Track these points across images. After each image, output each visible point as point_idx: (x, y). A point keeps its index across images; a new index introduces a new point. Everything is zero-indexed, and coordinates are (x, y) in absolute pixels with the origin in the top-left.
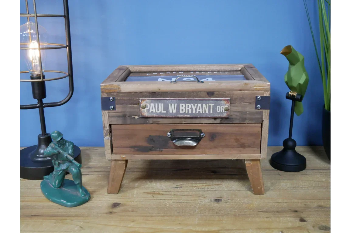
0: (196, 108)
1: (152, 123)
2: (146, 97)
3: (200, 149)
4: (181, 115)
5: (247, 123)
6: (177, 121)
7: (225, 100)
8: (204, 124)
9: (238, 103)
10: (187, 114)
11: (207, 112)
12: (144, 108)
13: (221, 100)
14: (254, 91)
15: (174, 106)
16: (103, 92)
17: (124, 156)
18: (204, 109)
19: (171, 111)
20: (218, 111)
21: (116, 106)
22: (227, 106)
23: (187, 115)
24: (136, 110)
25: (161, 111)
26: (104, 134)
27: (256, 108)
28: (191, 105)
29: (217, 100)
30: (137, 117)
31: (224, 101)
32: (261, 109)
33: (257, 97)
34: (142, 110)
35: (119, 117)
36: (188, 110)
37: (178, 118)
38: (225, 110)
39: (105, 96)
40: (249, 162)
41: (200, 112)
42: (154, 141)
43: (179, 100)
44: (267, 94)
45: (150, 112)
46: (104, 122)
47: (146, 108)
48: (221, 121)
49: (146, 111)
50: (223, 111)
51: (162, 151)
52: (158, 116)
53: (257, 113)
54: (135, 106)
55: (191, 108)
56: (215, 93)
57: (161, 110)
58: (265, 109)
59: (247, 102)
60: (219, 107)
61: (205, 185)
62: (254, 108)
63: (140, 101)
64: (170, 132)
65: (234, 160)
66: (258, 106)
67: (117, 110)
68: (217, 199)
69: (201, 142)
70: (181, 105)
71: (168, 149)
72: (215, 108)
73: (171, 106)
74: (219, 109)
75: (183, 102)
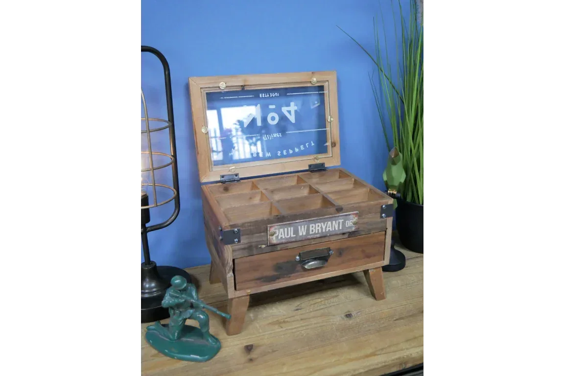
0: (326, 227)
1: (280, 249)
2: (274, 222)
3: (327, 267)
5: (373, 233)
6: (307, 243)
7: (353, 214)
8: (333, 241)
9: (365, 214)
10: (317, 234)
11: (337, 229)
12: (272, 235)
13: (350, 215)
15: (304, 227)
17: (249, 291)
18: (333, 226)
19: (301, 234)
20: (347, 226)
21: (242, 237)
22: (355, 219)
24: (264, 239)
25: (290, 235)
26: (227, 271)
27: (382, 217)
28: (321, 225)
29: (346, 215)
30: (264, 246)
32: (385, 217)
33: (382, 206)
34: (271, 237)
35: (244, 249)
36: (318, 230)
37: (309, 239)
39: (228, 228)
40: (372, 270)
41: (330, 230)
42: (281, 268)
43: (309, 221)
44: (391, 202)
45: (279, 238)
46: (227, 259)
47: (275, 235)
48: (349, 235)
49: (274, 239)
50: (352, 225)
51: (289, 277)
52: (287, 241)
53: (382, 222)
54: (262, 234)
55: (322, 228)
56: (344, 208)
58: (389, 217)
59: (373, 212)
60: (348, 222)
62: (379, 217)
64: (299, 256)
66: (383, 215)
67: (242, 241)
68: (347, 315)
69: (330, 260)
70: (311, 226)
71: (296, 274)
72: (345, 224)
73: (301, 228)
74: (348, 224)
75: (313, 222)
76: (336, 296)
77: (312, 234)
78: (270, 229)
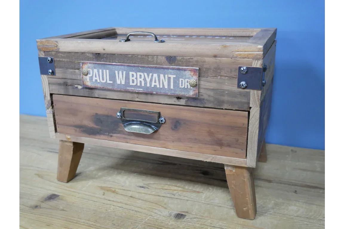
0: (151, 80)
1: (97, 96)
2: (88, 59)
3: (158, 139)
4: (132, 89)
5: (226, 109)
6: (128, 96)
7: (191, 70)
8: (164, 104)
9: (212, 75)
11: (166, 87)
12: (86, 74)
14: (236, 57)
15: (123, 74)
16: (40, 50)
17: (69, 137)
18: (161, 82)
19: (118, 82)
20: (181, 87)
21: (56, 69)
22: (194, 79)
23: (139, 89)
24: (79, 78)
25: (106, 81)
27: (239, 86)
28: (144, 75)
29: (179, 69)
30: (80, 87)
31: (190, 72)
32: (246, 88)
33: (240, 68)
34: (84, 77)
35: (60, 84)
36: (141, 82)
38: (191, 86)
39: (42, 55)
40: (230, 168)
41: (156, 85)
42: (101, 122)
43: (128, 66)
44: (257, 63)
45: (94, 80)
46: (44, 91)
47: (89, 76)
48: (186, 101)
49: (88, 80)
50: (189, 87)
51: (111, 136)
52: (103, 87)
53: (240, 94)
55: (145, 80)
56: (179, 58)
57: (106, 79)
58: (254, 88)
59: (225, 75)
60: (182, 81)
61: (180, 189)
62: (237, 86)
63: (81, 65)
64: (120, 112)
65: (207, 162)
66: (242, 83)
67: (57, 75)
68: (180, 214)
69: (161, 131)
70: (131, 73)
71: (118, 135)
72: (178, 82)
73: (118, 74)
74: (182, 83)
75: (133, 69)
76: (198, 192)
77: (133, 86)
78: (82, 65)
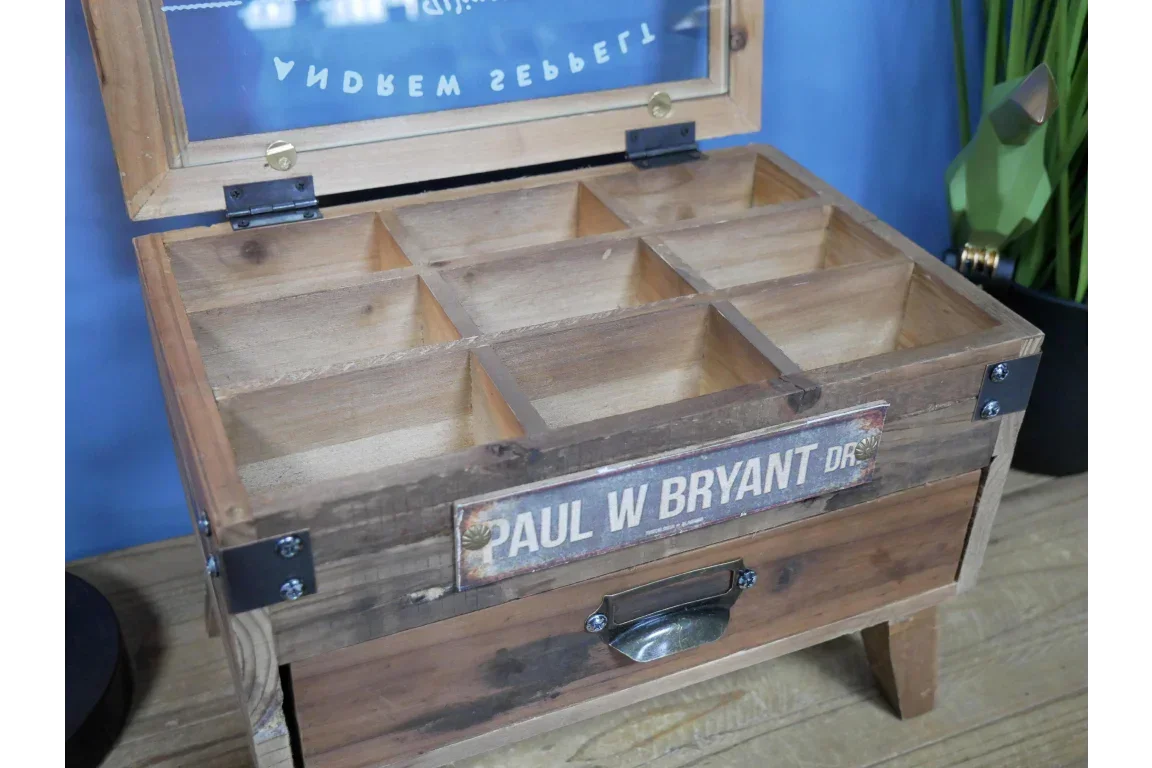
0: (737, 482)
4: (667, 528)
6: (640, 554)
7: (866, 414)
9: (913, 409)
10: (693, 516)
11: (783, 484)
12: (478, 543)
13: (848, 419)
15: (636, 495)
18: (769, 478)
19: (616, 524)
20: (828, 469)
22: (866, 434)
23: (690, 522)
24: (436, 562)
25: (568, 536)
26: (253, 719)
27: (980, 416)
28: (716, 475)
29: (833, 423)
30: (434, 593)
31: (861, 421)
32: (998, 414)
33: (991, 370)
34: (471, 555)
35: (335, 617)
36: (700, 498)
38: (857, 458)
39: (246, 538)
41: (751, 492)
42: (519, 669)
43: (661, 463)
44: (1031, 347)
45: (513, 552)
47: (494, 543)
48: (831, 502)
49: (488, 559)
50: (853, 461)
51: (555, 696)
52: (552, 562)
53: (976, 433)
54: (428, 542)
55: (716, 488)
57: (569, 531)
58: (1013, 409)
59: (949, 396)
60: (835, 452)
62: (972, 417)
63: (460, 519)
64: (601, 611)
66: (988, 407)
67: (323, 587)
69: (737, 609)
70: (667, 484)
72: (821, 459)
73: (620, 499)
74: (834, 458)
75: (679, 467)
77: (669, 521)
78: (465, 518)
